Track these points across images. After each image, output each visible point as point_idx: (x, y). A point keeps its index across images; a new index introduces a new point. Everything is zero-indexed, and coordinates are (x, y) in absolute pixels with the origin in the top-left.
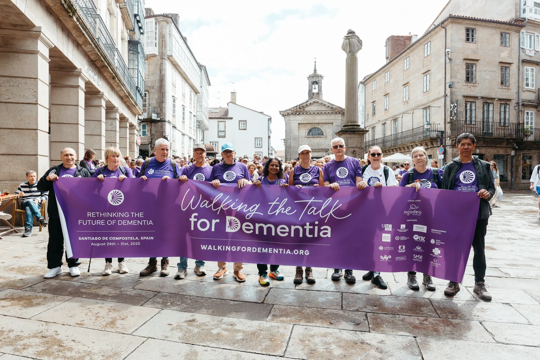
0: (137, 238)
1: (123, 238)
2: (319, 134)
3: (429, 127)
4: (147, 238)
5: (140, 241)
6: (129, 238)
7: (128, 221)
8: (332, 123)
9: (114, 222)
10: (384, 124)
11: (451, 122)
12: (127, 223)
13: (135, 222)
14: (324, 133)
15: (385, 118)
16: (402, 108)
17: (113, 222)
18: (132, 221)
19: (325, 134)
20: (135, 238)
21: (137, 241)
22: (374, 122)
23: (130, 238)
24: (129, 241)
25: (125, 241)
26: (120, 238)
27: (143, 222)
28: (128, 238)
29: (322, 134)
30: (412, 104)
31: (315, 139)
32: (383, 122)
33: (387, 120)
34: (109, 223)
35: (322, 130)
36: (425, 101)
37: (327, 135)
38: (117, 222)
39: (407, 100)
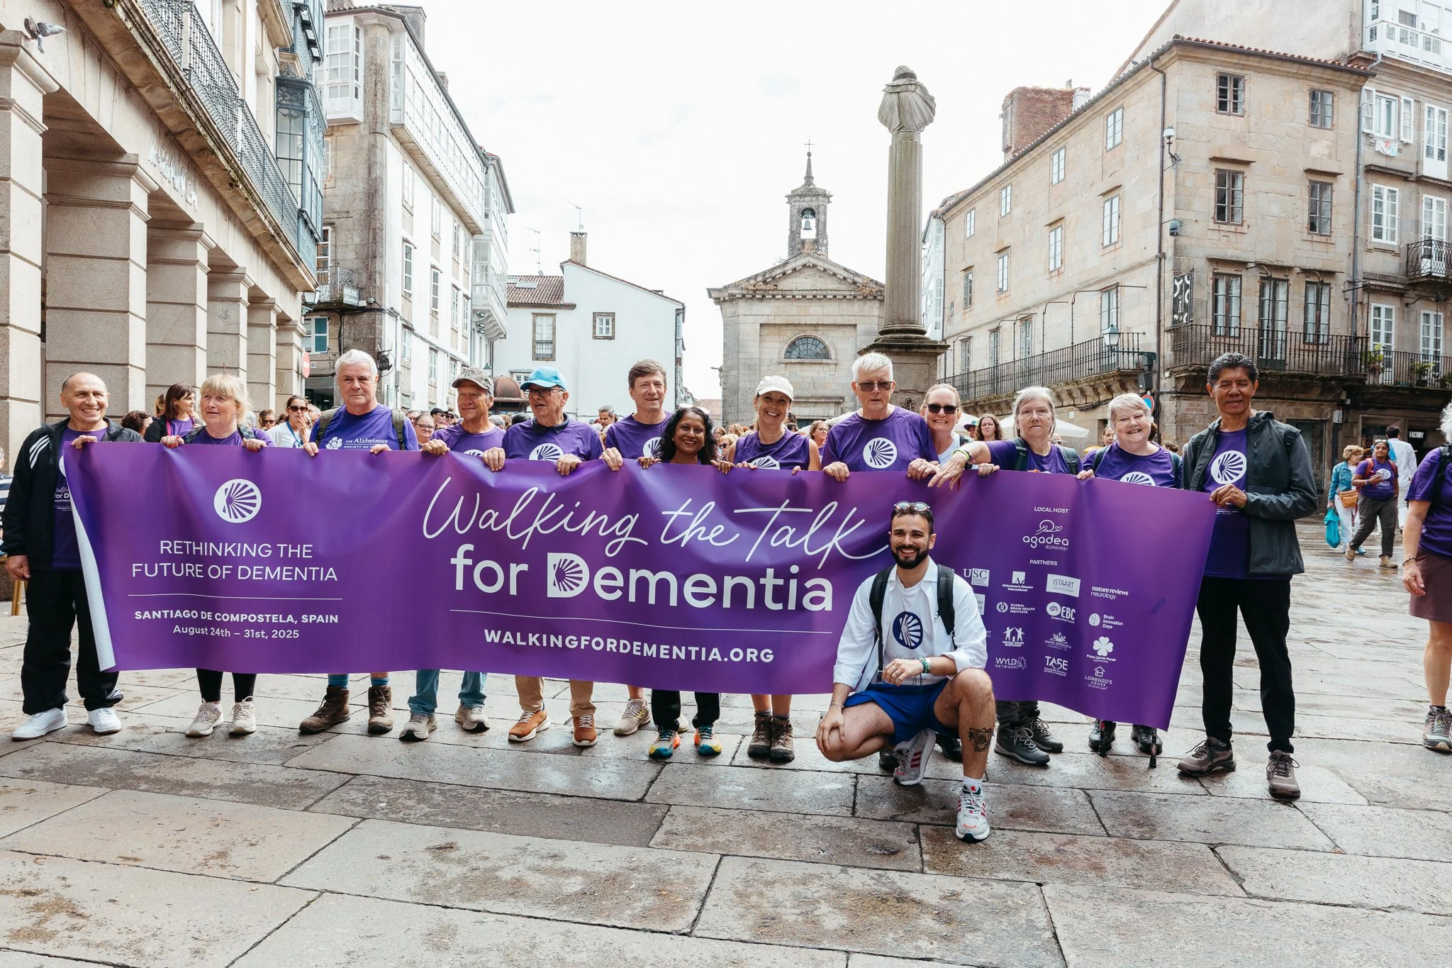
0: (290, 618)
1: (252, 618)
2: (817, 355)
3: (1114, 342)
4: (320, 619)
5: (300, 626)
6: (268, 616)
7: (268, 569)
8: (855, 326)
9: (227, 569)
10: (995, 331)
11: (1176, 330)
12: (263, 575)
13: (287, 571)
14: (832, 352)
15: (1000, 315)
16: (1045, 289)
17: (224, 571)
18: (279, 569)
19: (833, 357)
20: (284, 618)
21: (290, 626)
22: (968, 324)
23: (271, 618)
24: (268, 627)
25: (257, 627)
26: (244, 617)
27: (310, 572)
28: (265, 618)
29: (827, 356)
30: (1072, 278)
31: (805, 367)
32: (994, 326)
33: (1002, 319)
34: (214, 572)
35: (827, 343)
36: (1106, 271)
37: (839, 358)
38: (234, 571)
39: (1059, 264)
